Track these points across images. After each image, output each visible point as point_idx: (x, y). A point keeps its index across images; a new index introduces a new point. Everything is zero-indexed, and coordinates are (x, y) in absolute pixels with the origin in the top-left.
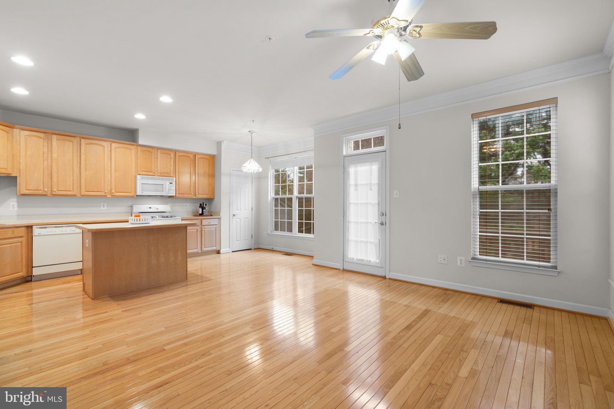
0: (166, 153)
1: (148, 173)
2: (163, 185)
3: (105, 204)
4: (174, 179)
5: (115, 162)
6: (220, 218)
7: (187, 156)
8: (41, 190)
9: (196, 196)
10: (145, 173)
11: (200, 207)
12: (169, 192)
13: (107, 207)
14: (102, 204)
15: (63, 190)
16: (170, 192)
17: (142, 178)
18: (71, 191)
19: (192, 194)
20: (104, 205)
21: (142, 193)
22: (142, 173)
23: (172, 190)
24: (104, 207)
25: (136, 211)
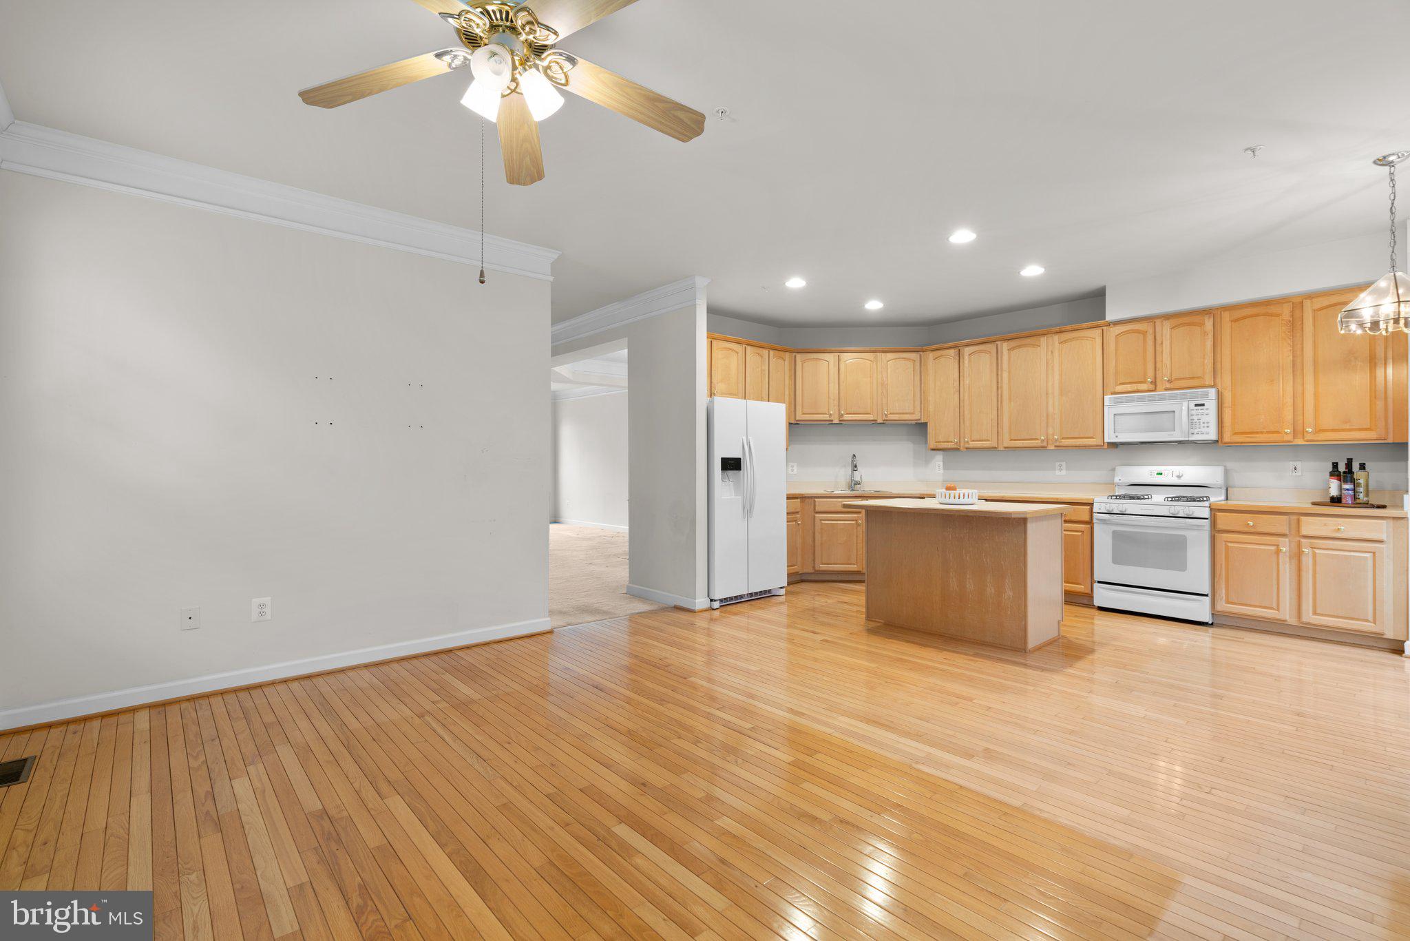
0: (1189, 324)
1: (1134, 387)
2: (1174, 412)
3: (1064, 464)
4: (1212, 392)
6: (1398, 518)
7: (1264, 313)
8: (951, 442)
10: (1129, 387)
11: (1333, 473)
12: (1192, 431)
13: (1067, 470)
14: (1057, 464)
15: (978, 439)
16: (1196, 431)
17: (1117, 402)
19: (1286, 433)
20: (1060, 466)
21: (1117, 437)
22: (1119, 388)
23: (1206, 425)
24: (1060, 470)
25: (1120, 480)
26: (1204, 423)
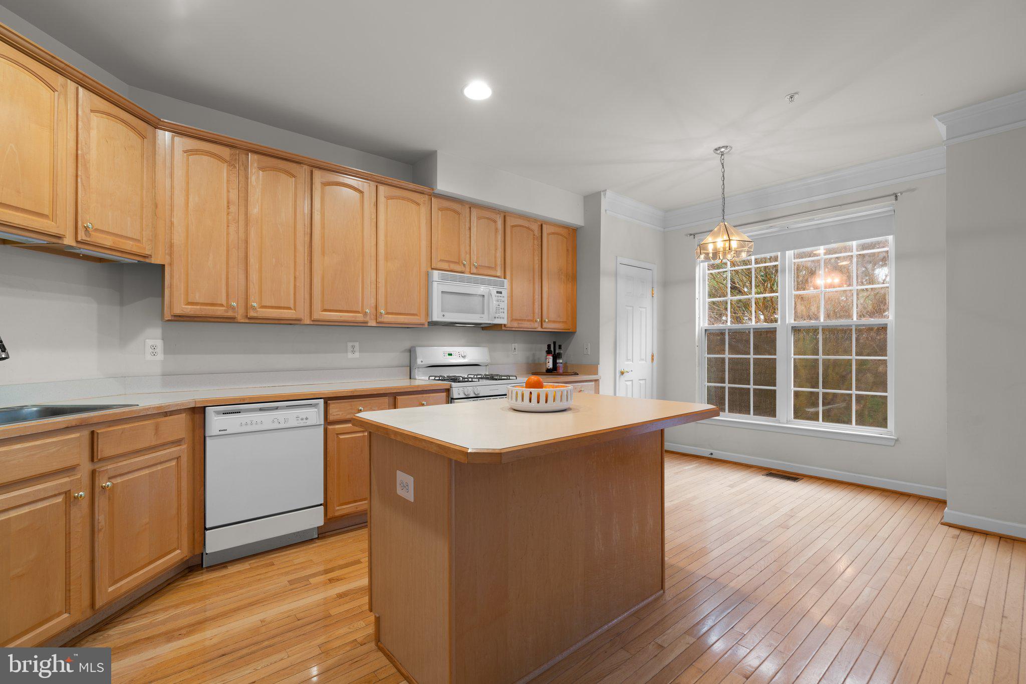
0: (488, 218)
1: (453, 266)
2: (483, 296)
3: (357, 344)
4: (505, 282)
5: (386, 236)
6: (596, 381)
7: (526, 227)
8: (222, 305)
9: (545, 325)
10: (445, 266)
11: (549, 352)
12: (496, 315)
13: (360, 352)
14: (350, 344)
15: (274, 305)
17: (444, 278)
18: (289, 308)
19: (536, 321)
20: (353, 347)
21: (444, 316)
23: (502, 310)
24: (353, 352)
25: (422, 362)
26: (501, 309)
